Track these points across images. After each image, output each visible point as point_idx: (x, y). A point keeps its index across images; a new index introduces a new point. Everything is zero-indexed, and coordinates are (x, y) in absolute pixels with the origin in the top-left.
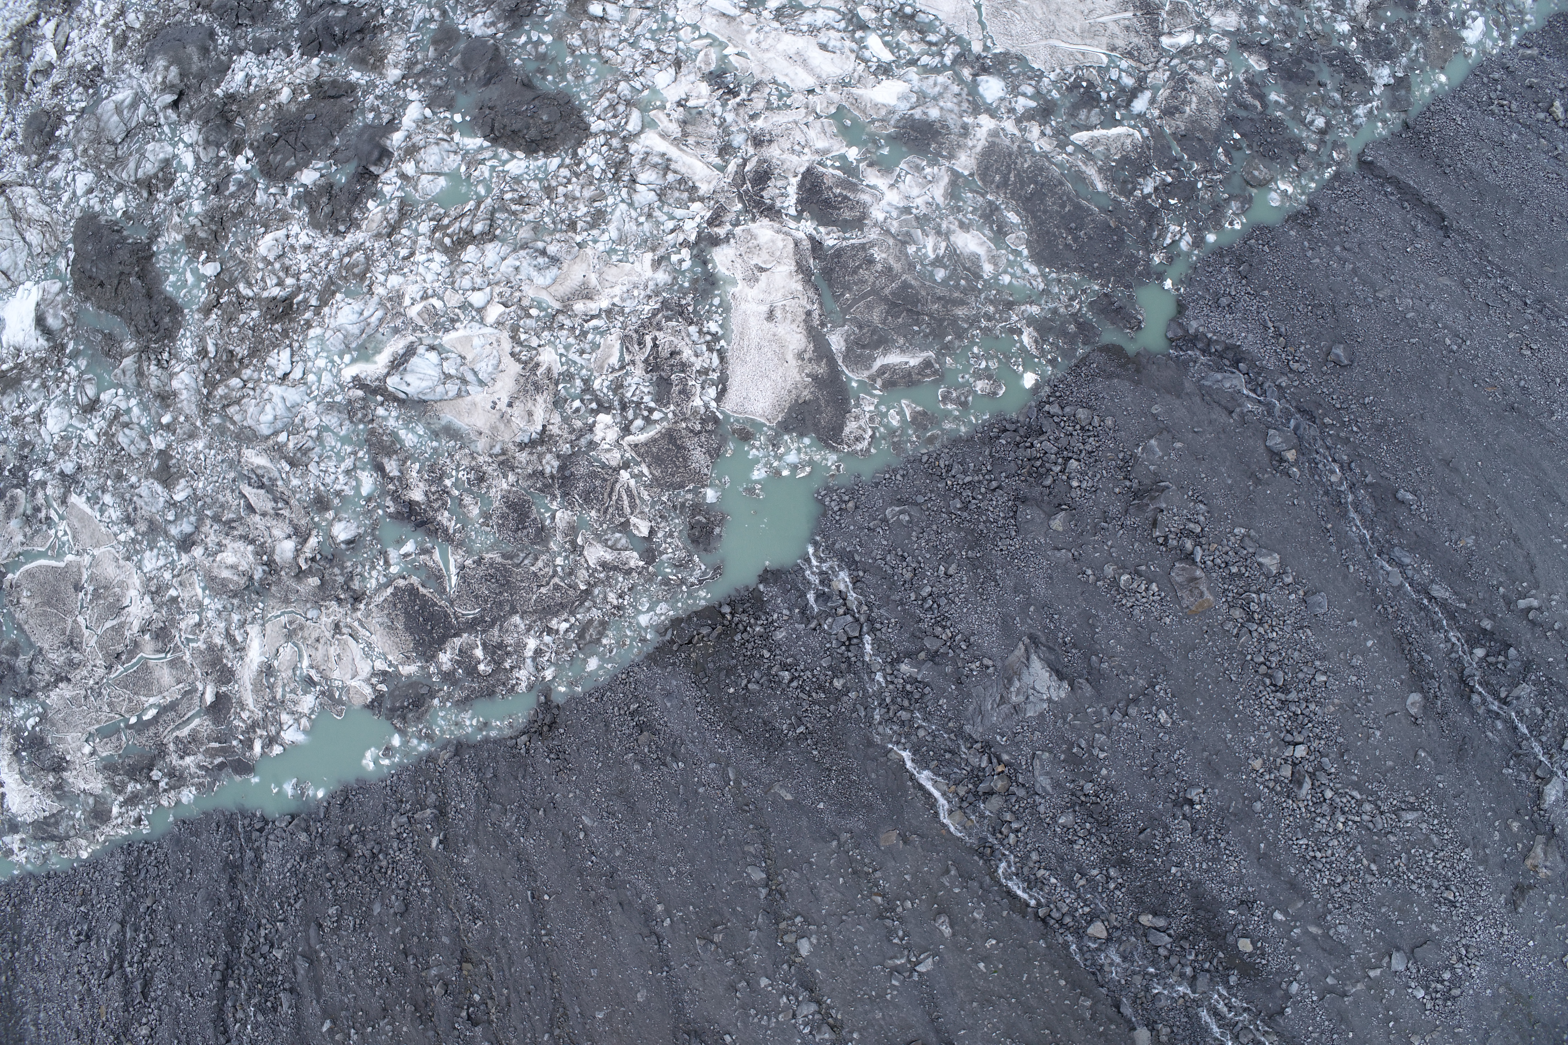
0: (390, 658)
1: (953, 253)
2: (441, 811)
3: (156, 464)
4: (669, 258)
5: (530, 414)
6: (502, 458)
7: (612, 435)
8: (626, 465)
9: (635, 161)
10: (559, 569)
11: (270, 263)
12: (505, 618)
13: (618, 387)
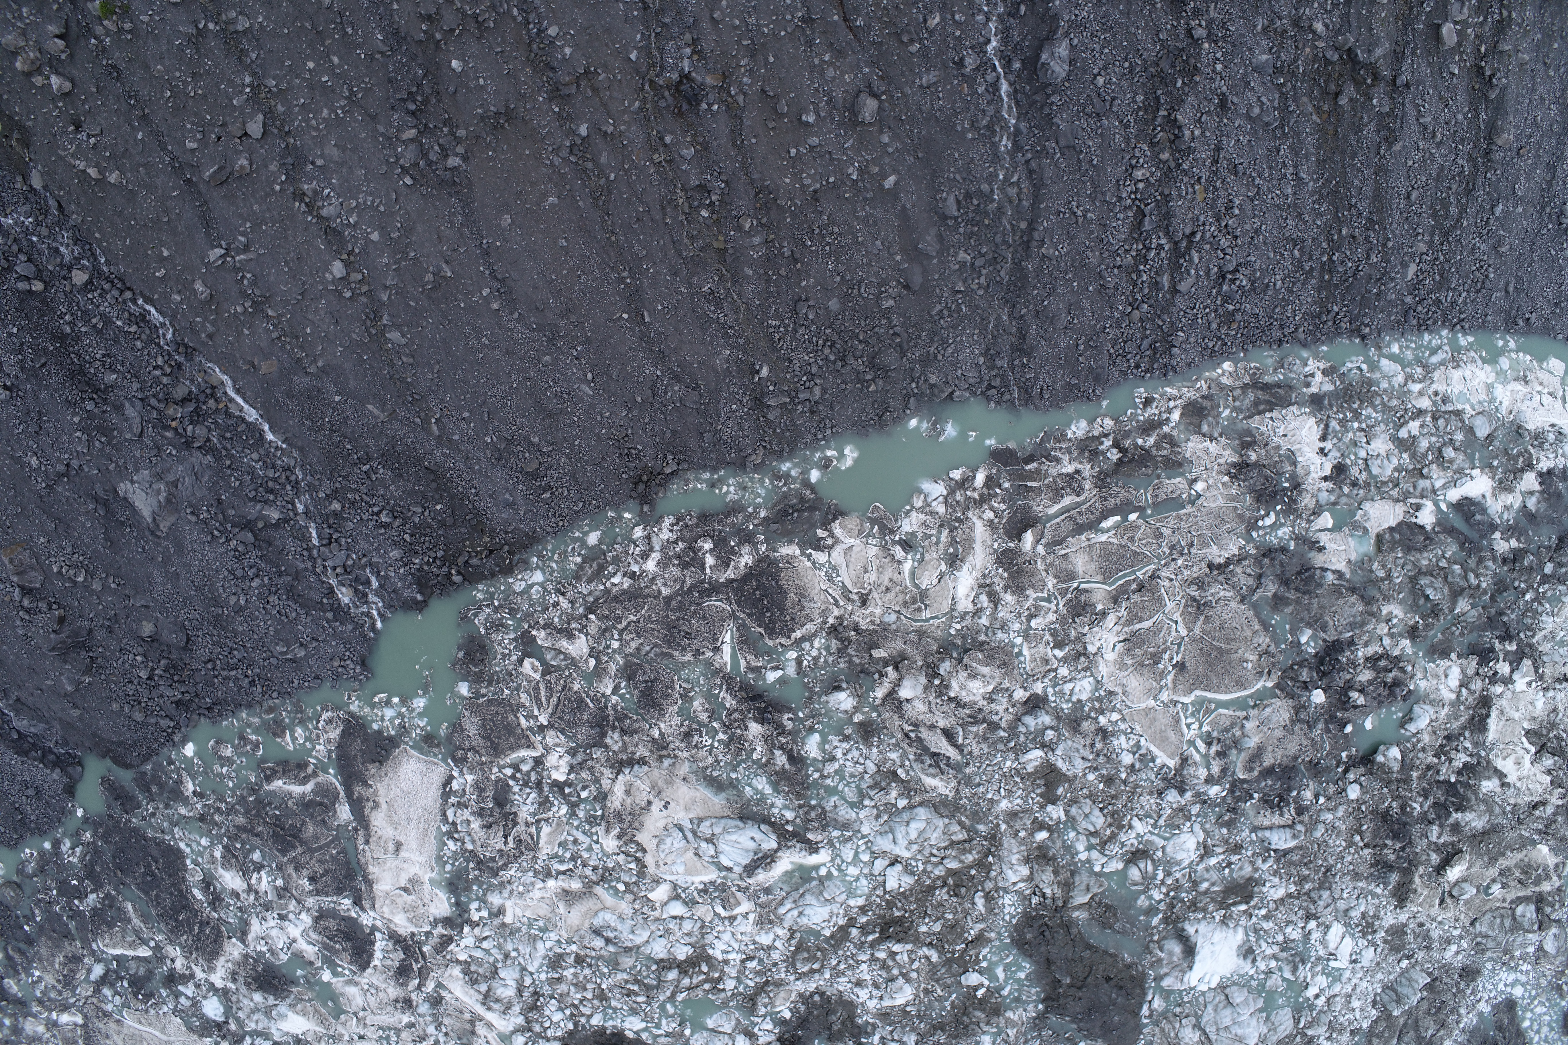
0: (809, 564)
1: (245, 874)
2: (759, 402)
3: (1060, 791)
4: (490, 914)
5: (628, 792)
6: (664, 753)
7: (552, 760)
8: (542, 729)
9: (517, 1009)
10: (616, 637)
11: (904, 976)
12: (677, 593)
13: (544, 804)
